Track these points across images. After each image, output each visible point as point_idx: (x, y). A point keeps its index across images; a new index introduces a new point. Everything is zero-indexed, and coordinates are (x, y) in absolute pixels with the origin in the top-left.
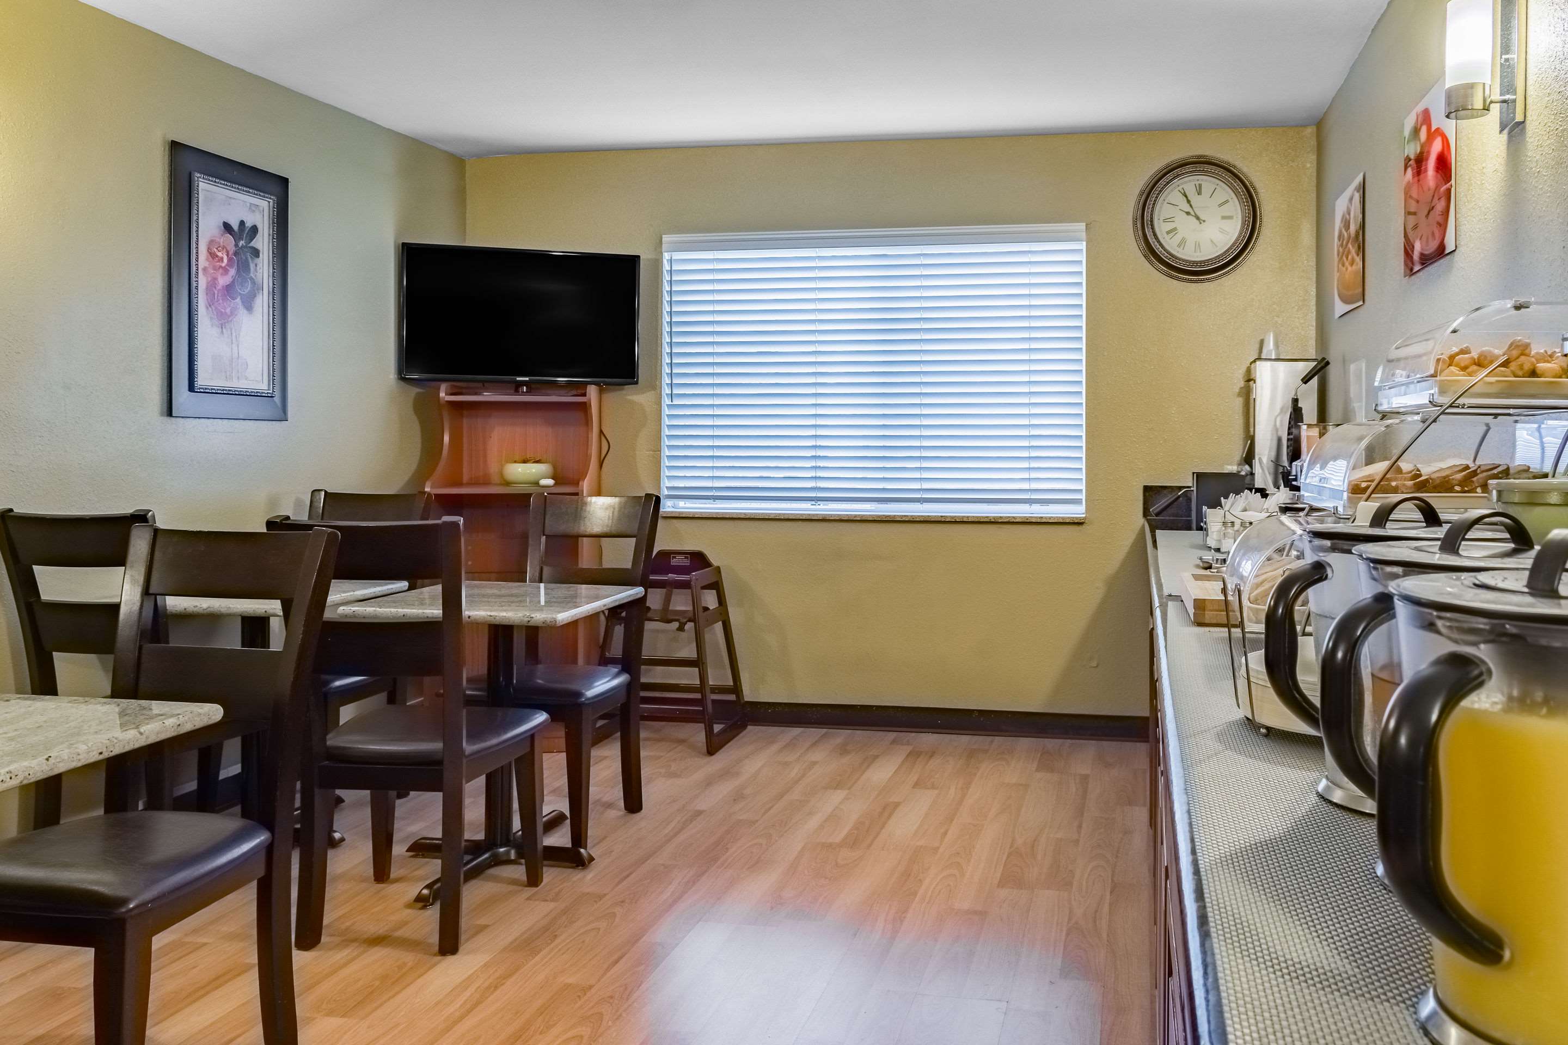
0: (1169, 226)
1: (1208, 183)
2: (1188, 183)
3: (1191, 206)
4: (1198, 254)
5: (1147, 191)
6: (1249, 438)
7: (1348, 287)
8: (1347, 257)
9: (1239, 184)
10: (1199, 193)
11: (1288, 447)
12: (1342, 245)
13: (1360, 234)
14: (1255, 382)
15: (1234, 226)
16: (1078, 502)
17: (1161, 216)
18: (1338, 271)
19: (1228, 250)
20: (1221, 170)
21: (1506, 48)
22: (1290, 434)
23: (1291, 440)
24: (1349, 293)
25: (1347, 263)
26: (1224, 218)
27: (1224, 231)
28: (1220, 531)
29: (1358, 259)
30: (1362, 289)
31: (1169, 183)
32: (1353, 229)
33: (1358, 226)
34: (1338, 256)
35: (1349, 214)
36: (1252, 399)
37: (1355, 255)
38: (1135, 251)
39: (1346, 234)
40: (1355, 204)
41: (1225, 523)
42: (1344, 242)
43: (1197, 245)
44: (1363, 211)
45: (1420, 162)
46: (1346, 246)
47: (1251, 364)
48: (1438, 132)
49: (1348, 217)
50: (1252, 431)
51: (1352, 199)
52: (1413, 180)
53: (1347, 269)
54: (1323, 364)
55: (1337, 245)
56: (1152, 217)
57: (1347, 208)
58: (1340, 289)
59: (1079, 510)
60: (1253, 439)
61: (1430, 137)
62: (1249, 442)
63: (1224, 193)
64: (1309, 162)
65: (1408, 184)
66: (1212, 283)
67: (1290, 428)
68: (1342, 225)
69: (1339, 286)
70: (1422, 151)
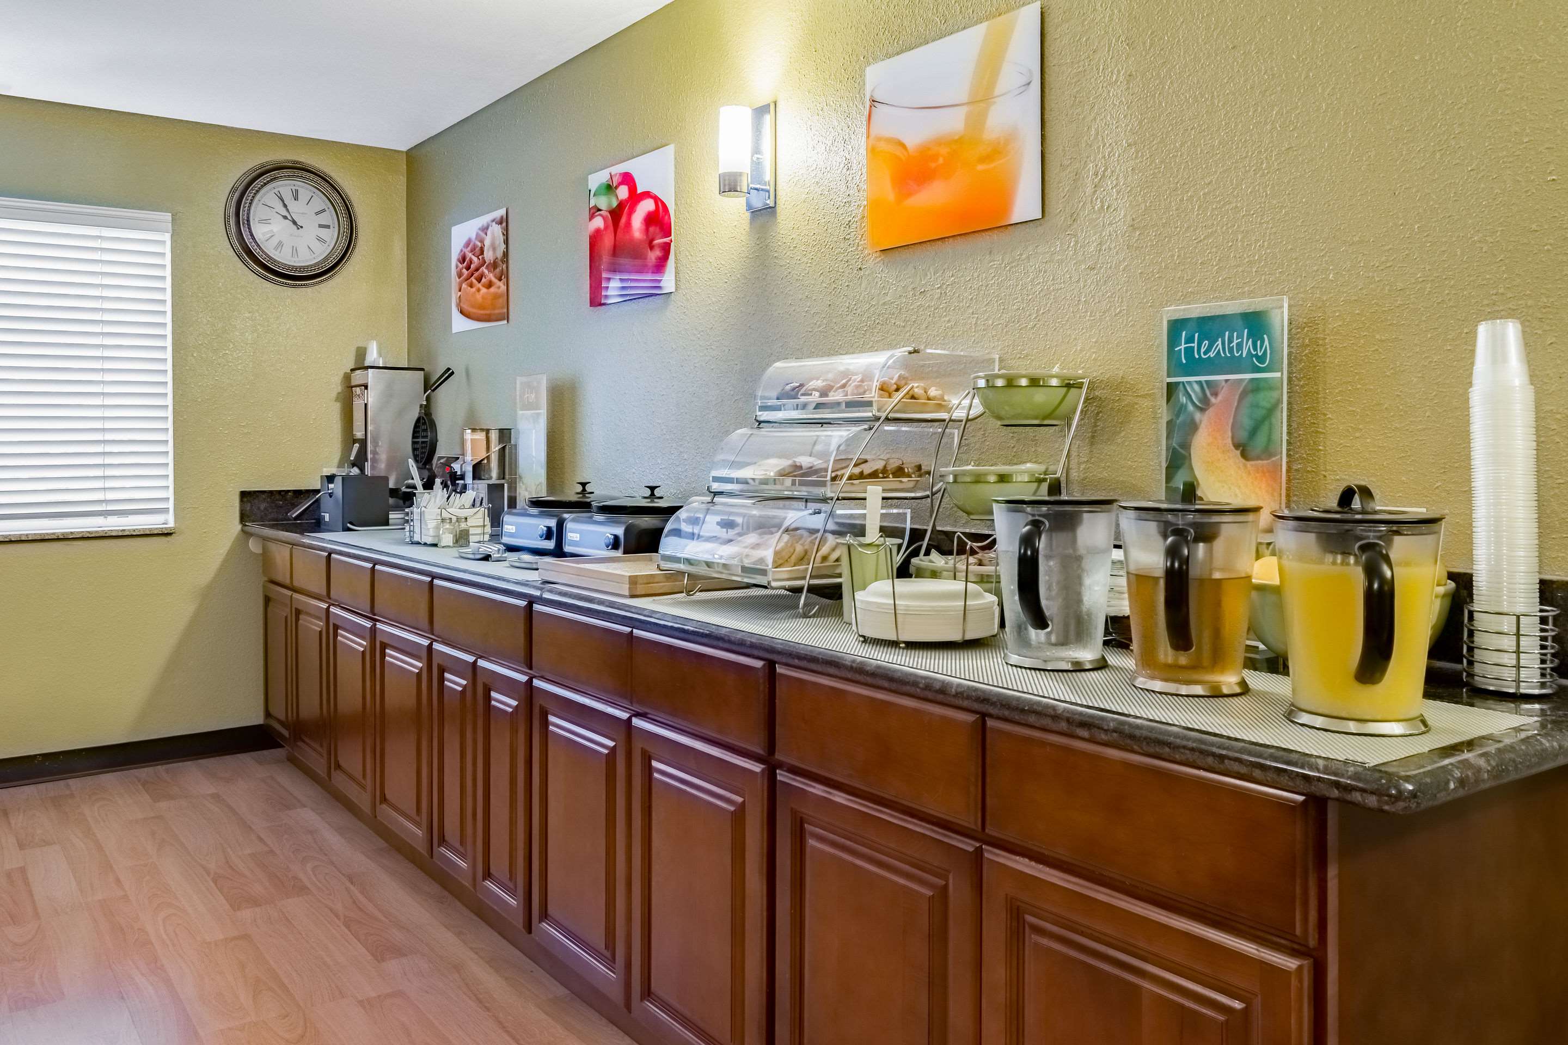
0: (267, 228)
1: (306, 190)
2: (285, 186)
3: (288, 210)
4: (296, 259)
5: (241, 188)
6: (355, 441)
7: (481, 307)
8: (479, 280)
9: (335, 195)
10: (296, 199)
11: (414, 450)
12: (468, 268)
13: (503, 261)
14: (366, 387)
15: (330, 236)
16: (165, 511)
17: (257, 220)
18: (460, 291)
19: (326, 258)
20: (316, 178)
21: (757, 150)
22: (418, 437)
23: (423, 442)
24: (482, 312)
25: (479, 285)
26: (321, 226)
27: (319, 239)
28: (437, 528)
29: (501, 284)
30: (505, 310)
31: (265, 184)
32: (489, 256)
33: (499, 254)
34: (459, 278)
35: (482, 241)
36: (358, 404)
37: (494, 279)
38: (228, 249)
39: (475, 259)
40: (493, 234)
41: (443, 520)
42: (472, 266)
43: (295, 251)
44: (506, 242)
45: (618, 215)
46: (477, 270)
47: (352, 370)
48: (647, 195)
49: (479, 244)
50: (359, 434)
51: (487, 228)
52: (606, 227)
53: (479, 290)
54: (448, 373)
55: (457, 267)
56: (248, 217)
57: (477, 235)
58: (466, 307)
59: (167, 520)
60: (363, 443)
61: (636, 197)
62: (357, 445)
63: (320, 202)
64: (401, 182)
65: (598, 231)
66: (309, 290)
67: (418, 432)
68: (467, 251)
69: (461, 304)
70: (621, 205)
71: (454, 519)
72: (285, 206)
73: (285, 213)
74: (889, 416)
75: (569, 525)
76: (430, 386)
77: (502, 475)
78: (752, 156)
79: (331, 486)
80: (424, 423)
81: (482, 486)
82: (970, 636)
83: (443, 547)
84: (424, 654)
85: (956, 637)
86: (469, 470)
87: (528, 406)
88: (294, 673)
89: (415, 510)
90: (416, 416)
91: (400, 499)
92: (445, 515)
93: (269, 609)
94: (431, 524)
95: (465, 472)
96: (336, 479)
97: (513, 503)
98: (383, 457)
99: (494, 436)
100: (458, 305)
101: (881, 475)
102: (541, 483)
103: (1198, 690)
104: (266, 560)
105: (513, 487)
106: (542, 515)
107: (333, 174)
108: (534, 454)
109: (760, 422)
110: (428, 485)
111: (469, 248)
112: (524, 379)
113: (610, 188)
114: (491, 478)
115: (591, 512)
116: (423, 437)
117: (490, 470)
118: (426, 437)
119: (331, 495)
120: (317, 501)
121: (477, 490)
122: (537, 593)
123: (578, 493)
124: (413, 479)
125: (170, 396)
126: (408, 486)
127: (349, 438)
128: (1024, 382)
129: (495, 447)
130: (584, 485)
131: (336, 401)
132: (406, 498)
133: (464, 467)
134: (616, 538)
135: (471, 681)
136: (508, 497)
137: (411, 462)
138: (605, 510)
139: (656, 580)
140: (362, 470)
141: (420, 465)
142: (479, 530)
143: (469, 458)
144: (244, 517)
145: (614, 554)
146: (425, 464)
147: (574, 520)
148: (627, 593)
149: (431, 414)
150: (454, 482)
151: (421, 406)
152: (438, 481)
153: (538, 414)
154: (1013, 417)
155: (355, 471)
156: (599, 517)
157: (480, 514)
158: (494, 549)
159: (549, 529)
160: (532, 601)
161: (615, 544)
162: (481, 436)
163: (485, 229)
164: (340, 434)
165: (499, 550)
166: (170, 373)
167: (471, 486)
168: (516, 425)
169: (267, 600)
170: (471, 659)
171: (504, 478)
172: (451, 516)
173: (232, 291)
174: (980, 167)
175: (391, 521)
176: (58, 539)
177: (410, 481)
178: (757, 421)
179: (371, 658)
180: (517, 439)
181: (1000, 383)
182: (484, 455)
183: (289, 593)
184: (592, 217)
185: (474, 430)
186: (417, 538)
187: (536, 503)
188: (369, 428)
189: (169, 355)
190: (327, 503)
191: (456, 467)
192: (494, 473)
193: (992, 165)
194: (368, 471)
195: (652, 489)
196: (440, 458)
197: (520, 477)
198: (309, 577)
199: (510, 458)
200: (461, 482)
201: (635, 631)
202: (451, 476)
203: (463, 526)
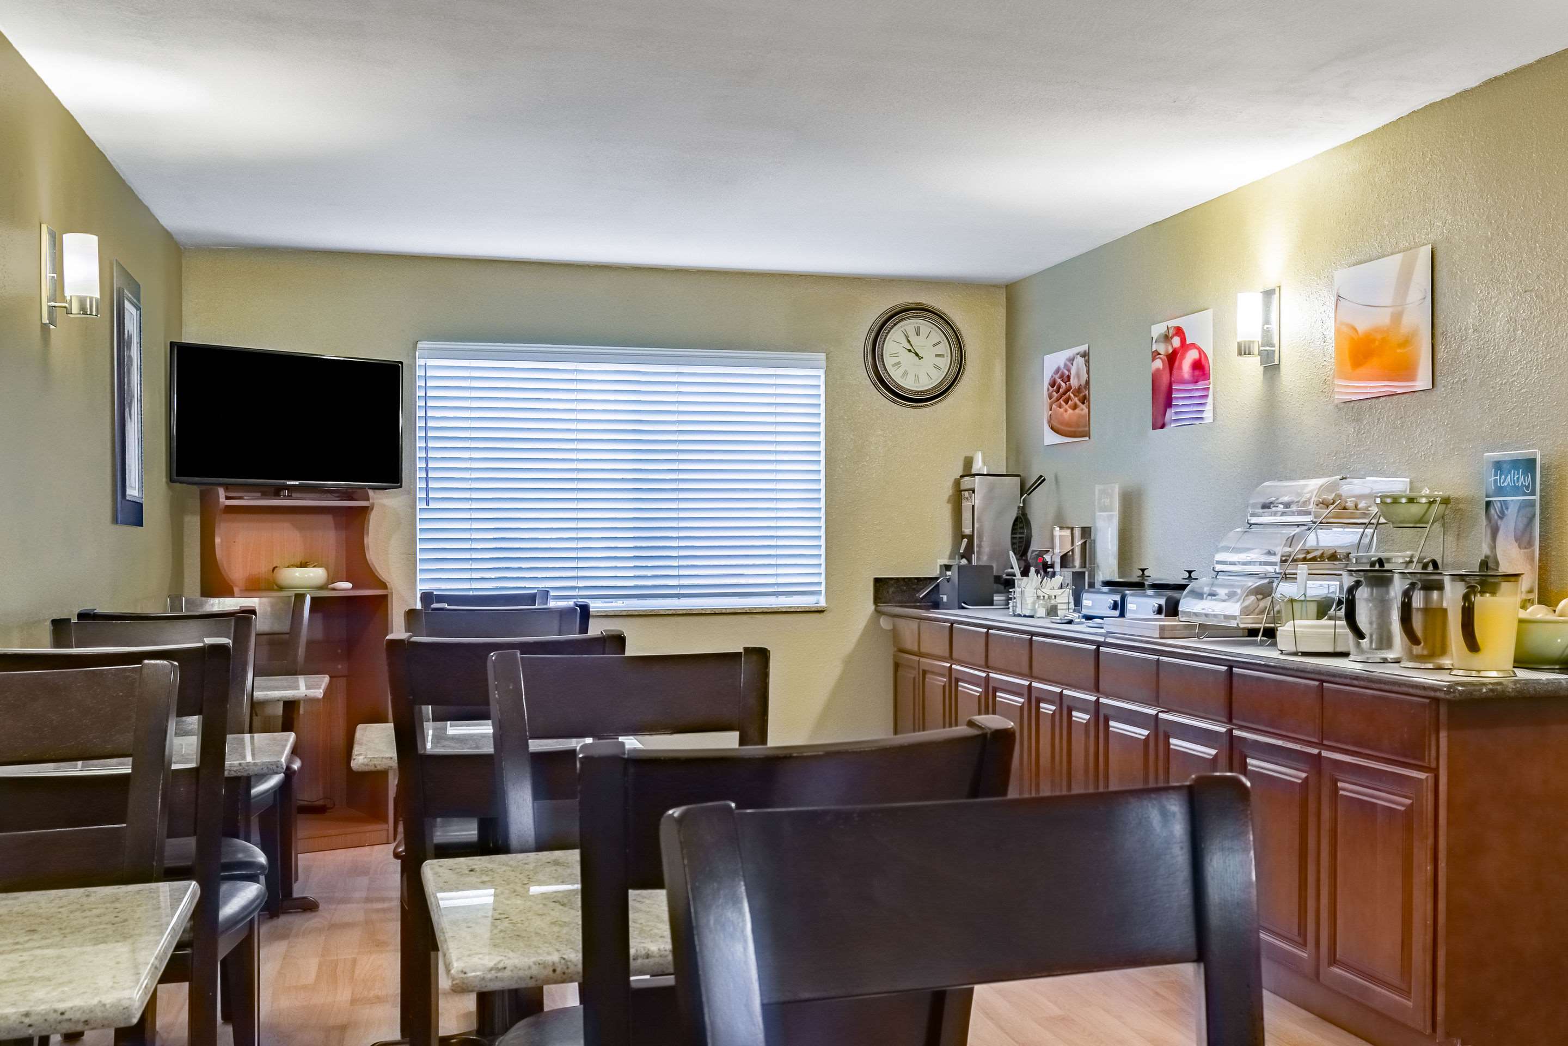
0: (895, 360)
1: (925, 326)
2: (909, 325)
3: (911, 345)
4: (917, 385)
5: (876, 329)
6: (963, 537)
7: (1068, 425)
8: (1067, 402)
9: (949, 329)
10: (918, 334)
11: (1013, 544)
12: (1058, 391)
13: (1085, 387)
14: (974, 492)
15: (944, 363)
16: (819, 593)
17: (888, 354)
18: (1051, 410)
19: (941, 383)
20: (935, 316)
21: (1267, 321)
22: (1016, 534)
23: (1020, 538)
24: (1069, 429)
25: (1067, 407)
26: (937, 356)
27: (936, 367)
28: (1034, 603)
29: (1083, 406)
30: (1088, 429)
31: (895, 325)
32: (1074, 382)
33: (1083, 382)
34: (1050, 399)
35: (1069, 371)
36: (966, 505)
37: (1078, 403)
38: (866, 379)
39: (1063, 384)
40: (1078, 365)
41: (1038, 597)
42: (1061, 390)
43: (917, 377)
44: (1088, 372)
45: (1172, 359)
46: (1065, 393)
47: (962, 477)
48: (1193, 346)
49: (1067, 373)
50: (967, 531)
51: (1073, 360)
52: (1164, 368)
53: (1066, 411)
54: (1041, 480)
55: (1048, 390)
56: (882, 353)
57: (1066, 365)
58: (1055, 424)
59: (818, 601)
60: (971, 538)
61: (1185, 346)
62: (965, 540)
63: (937, 336)
64: (1000, 314)
65: (1158, 370)
66: (927, 409)
67: (1016, 529)
68: (1057, 377)
69: (1052, 421)
70: (1175, 352)
71: (1046, 597)
72: (909, 342)
73: (910, 348)
74: (1323, 521)
75: (1129, 599)
76: (1025, 490)
77: (1083, 564)
78: (1264, 325)
79: (949, 573)
80: (1021, 522)
81: (1068, 573)
82: (1339, 650)
83: (1039, 618)
84: (1025, 692)
85: (1330, 650)
86: (1058, 561)
87: (1104, 509)
88: (921, 722)
89: (1018, 590)
90: (1014, 516)
91: (1001, 584)
92: (1040, 593)
93: (899, 673)
94: (1029, 600)
95: (1054, 562)
96: (953, 568)
97: (1092, 585)
98: (986, 549)
99: (1077, 533)
100: (1049, 422)
101: (1319, 559)
102: (1114, 571)
103: (1430, 666)
104: (895, 634)
105: (1092, 576)
106: (1111, 592)
107: (946, 311)
108: (1110, 548)
109: (1251, 524)
110: (1025, 573)
111: (1059, 375)
112: (1101, 487)
113: (1167, 338)
114: (1074, 567)
115: (1145, 590)
116: (1020, 533)
117: (1073, 560)
118: (1023, 533)
119: (948, 580)
120: (938, 585)
121: (1063, 576)
122: (1102, 639)
123: (1138, 577)
124: (1012, 568)
125: (823, 500)
126: (1008, 574)
127: (958, 535)
128: (1404, 500)
129: (1078, 543)
130: (1143, 570)
131: (948, 502)
132: (1008, 584)
133: (1053, 557)
134: (1160, 607)
135: (1058, 706)
136: (1088, 582)
137: (1011, 553)
138: (1155, 586)
139: (1178, 628)
140: (970, 561)
141: (1018, 556)
142: (1065, 606)
143: (1057, 550)
144: (877, 600)
145: (1158, 616)
146: (1022, 556)
147: (1132, 595)
148: (1158, 636)
149: (1026, 514)
150: (1046, 569)
151: (1019, 507)
152: (1033, 569)
153: (1112, 516)
154: (1401, 522)
155: (964, 562)
156: (1150, 592)
157: (1066, 594)
158: (1075, 616)
159: (1115, 602)
160: (1099, 645)
161: (1159, 611)
162: (1067, 533)
163: (1072, 360)
164: (951, 530)
165: (1079, 616)
166: (823, 482)
167: (1059, 573)
168: (1095, 522)
169: (897, 666)
170: (1059, 690)
171: (1085, 567)
172: (1044, 594)
173: (869, 414)
174: (1399, 351)
175: (995, 602)
176: (746, 613)
177: (1010, 570)
178: (1249, 524)
179: (985, 701)
180: (1095, 535)
181: (1389, 501)
182: (1069, 548)
183: (917, 658)
184: (1154, 359)
185: (1061, 528)
186: (1018, 611)
187: (1108, 584)
188: (976, 526)
189: (822, 467)
190: (945, 587)
191: (1048, 558)
192: (1077, 563)
193: (1405, 350)
194: (974, 562)
195: (1190, 572)
196: (1034, 551)
197: (1098, 566)
198: (934, 643)
199: (1090, 552)
200: (1051, 570)
201: (1161, 658)
202: (1043, 565)
203: (1053, 602)
